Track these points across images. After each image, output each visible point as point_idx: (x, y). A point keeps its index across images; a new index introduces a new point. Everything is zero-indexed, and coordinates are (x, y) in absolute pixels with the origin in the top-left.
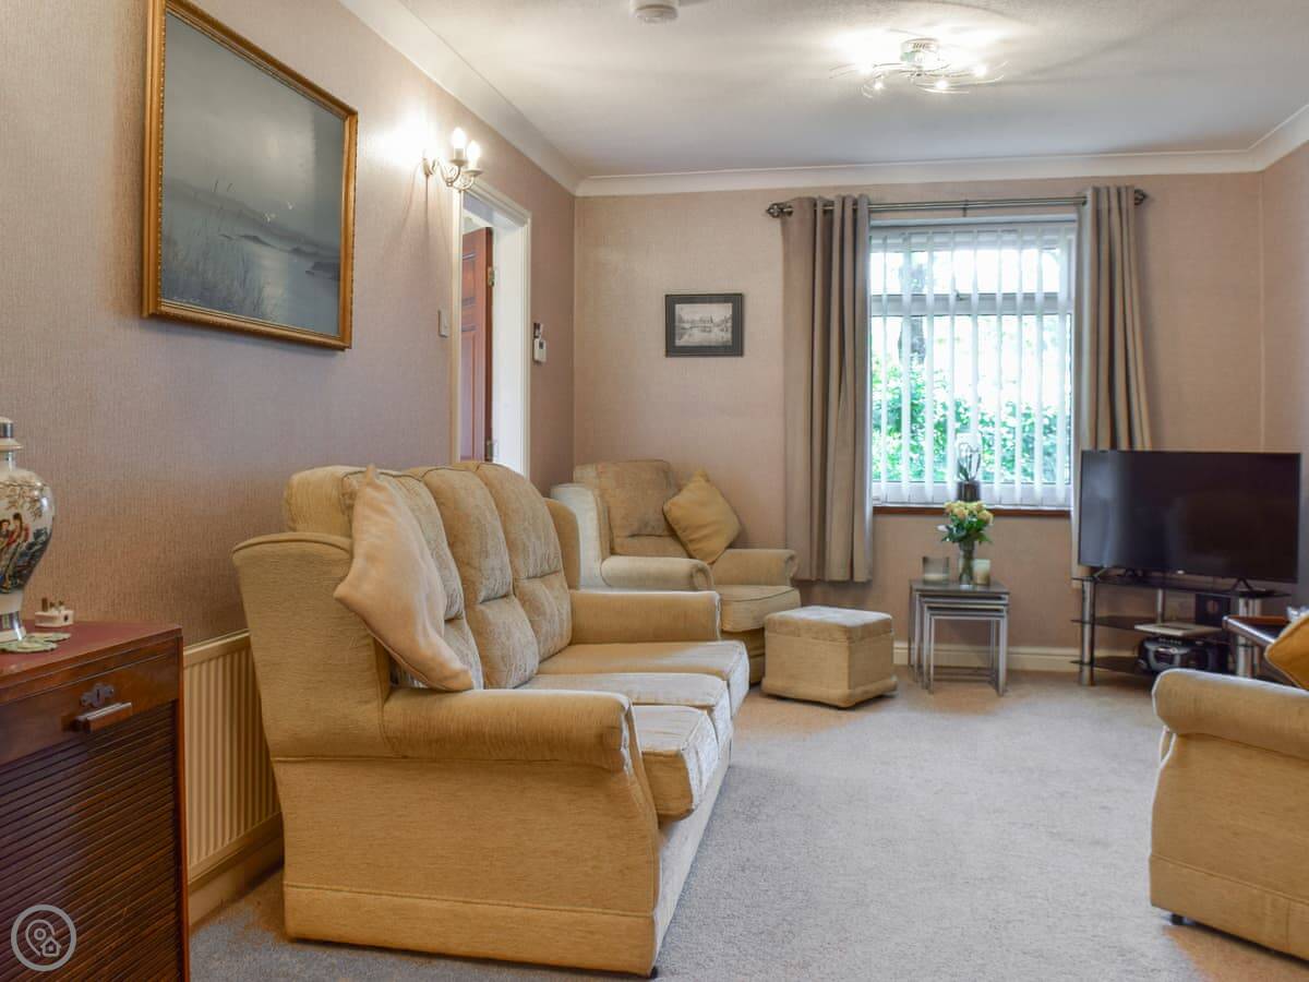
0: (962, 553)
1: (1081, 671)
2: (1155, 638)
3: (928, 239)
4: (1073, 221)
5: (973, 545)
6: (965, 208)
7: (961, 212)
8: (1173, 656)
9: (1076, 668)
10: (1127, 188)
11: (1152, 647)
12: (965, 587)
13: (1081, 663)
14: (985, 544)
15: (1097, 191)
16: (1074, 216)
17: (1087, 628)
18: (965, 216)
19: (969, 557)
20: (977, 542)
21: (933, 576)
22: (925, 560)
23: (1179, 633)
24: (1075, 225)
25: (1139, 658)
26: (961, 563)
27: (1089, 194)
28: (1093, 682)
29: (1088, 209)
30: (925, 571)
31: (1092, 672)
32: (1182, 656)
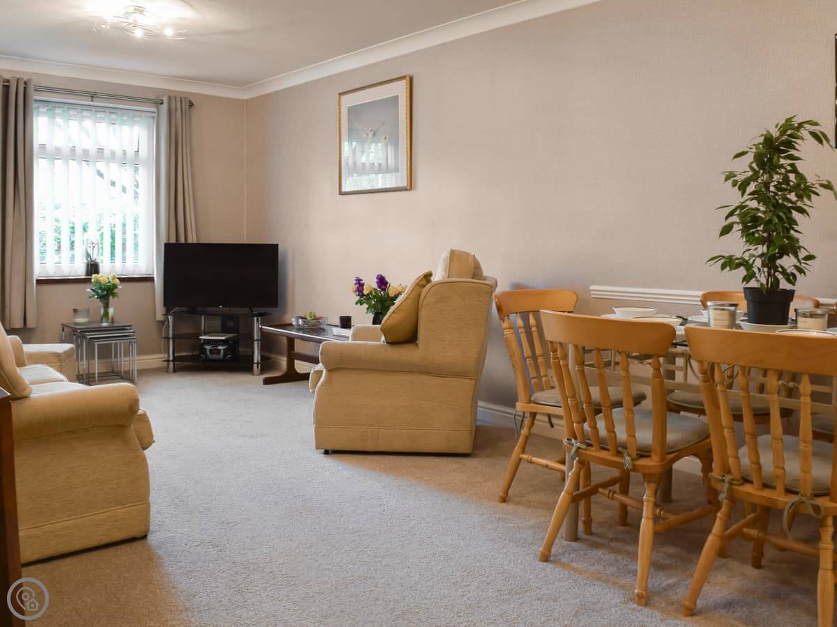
0: (101, 304)
1: (168, 366)
2: (208, 342)
3: (63, 112)
4: (154, 112)
5: (108, 299)
6: (93, 96)
7: (90, 98)
8: (220, 350)
9: (166, 363)
10: (185, 98)
11: (208, 347)
12: (105, 324)
13: (168, 361)
14: (115, 298)
15: (170, 98)
16: (155, 110)
17: (171, 341)
18: (92, 101)
19: (106, 306)
20: (111, 297)
21: (80, 320)
22: (75, 311)
23: (224, 338)
24: (155, 115)
25: (200, 354)
26: (102, 311)
27: (165, 100)
28: (175, 371)
29: (165, 107)
30: (74, 317)
31: (174, 365)
32: (224, 350)
